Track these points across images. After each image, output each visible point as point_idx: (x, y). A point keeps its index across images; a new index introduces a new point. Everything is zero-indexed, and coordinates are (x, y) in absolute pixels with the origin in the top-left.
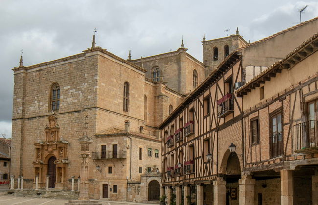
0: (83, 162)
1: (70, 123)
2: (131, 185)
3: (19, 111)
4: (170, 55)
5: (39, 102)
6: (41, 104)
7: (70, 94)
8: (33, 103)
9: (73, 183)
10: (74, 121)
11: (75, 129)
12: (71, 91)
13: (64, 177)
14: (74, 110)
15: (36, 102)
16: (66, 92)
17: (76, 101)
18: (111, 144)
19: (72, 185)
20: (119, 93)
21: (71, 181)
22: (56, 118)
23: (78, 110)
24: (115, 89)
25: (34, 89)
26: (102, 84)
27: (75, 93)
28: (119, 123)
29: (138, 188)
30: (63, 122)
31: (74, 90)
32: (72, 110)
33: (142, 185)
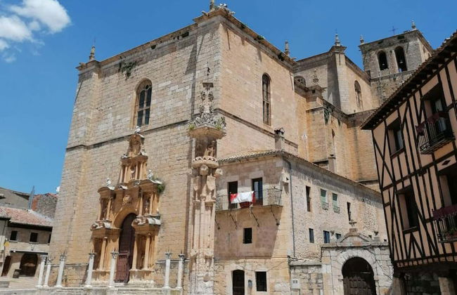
0: (200, 192)
1: (167, 145)
2: (298, 271)
3: (79, 133)
4: (318, 59)
5: (115, 115)
6: (118, 117)
7: (170, 93)
8: (105, 117)
9: (168, 269)
10: (175, 141)
11: (177, 156)
12: (172, 88)
13: (150, 255)
14: (175, 121)
15: (110, 115)
16: (162, 92)
17: (180, 104)
18: (248, 177)
19: (164, 274)
20: (255, 91)
21: (163, 265)
22: (143, 139)
23: (184, 119)
24: (248, 83)
25: (108, 95)
26: (227, 70)
27: (178, 91)
28: (257, 143)
29: (317, 279)
30: (154, 146)
31: (177, 86)
32: (171, 122)
33: (325, 270)
